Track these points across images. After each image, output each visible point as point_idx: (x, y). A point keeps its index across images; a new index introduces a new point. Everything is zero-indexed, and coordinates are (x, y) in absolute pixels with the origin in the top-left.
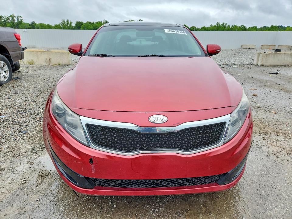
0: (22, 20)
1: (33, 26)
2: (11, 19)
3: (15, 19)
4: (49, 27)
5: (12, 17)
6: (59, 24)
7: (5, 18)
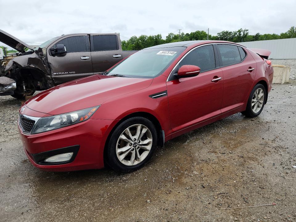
0: (248, 33)
1: (257, 38)
2: (238, 34)
3: (242, 33)
4: (274, 37)
5: (240, 31)
6: (286, 33)
7: (234, 33)
